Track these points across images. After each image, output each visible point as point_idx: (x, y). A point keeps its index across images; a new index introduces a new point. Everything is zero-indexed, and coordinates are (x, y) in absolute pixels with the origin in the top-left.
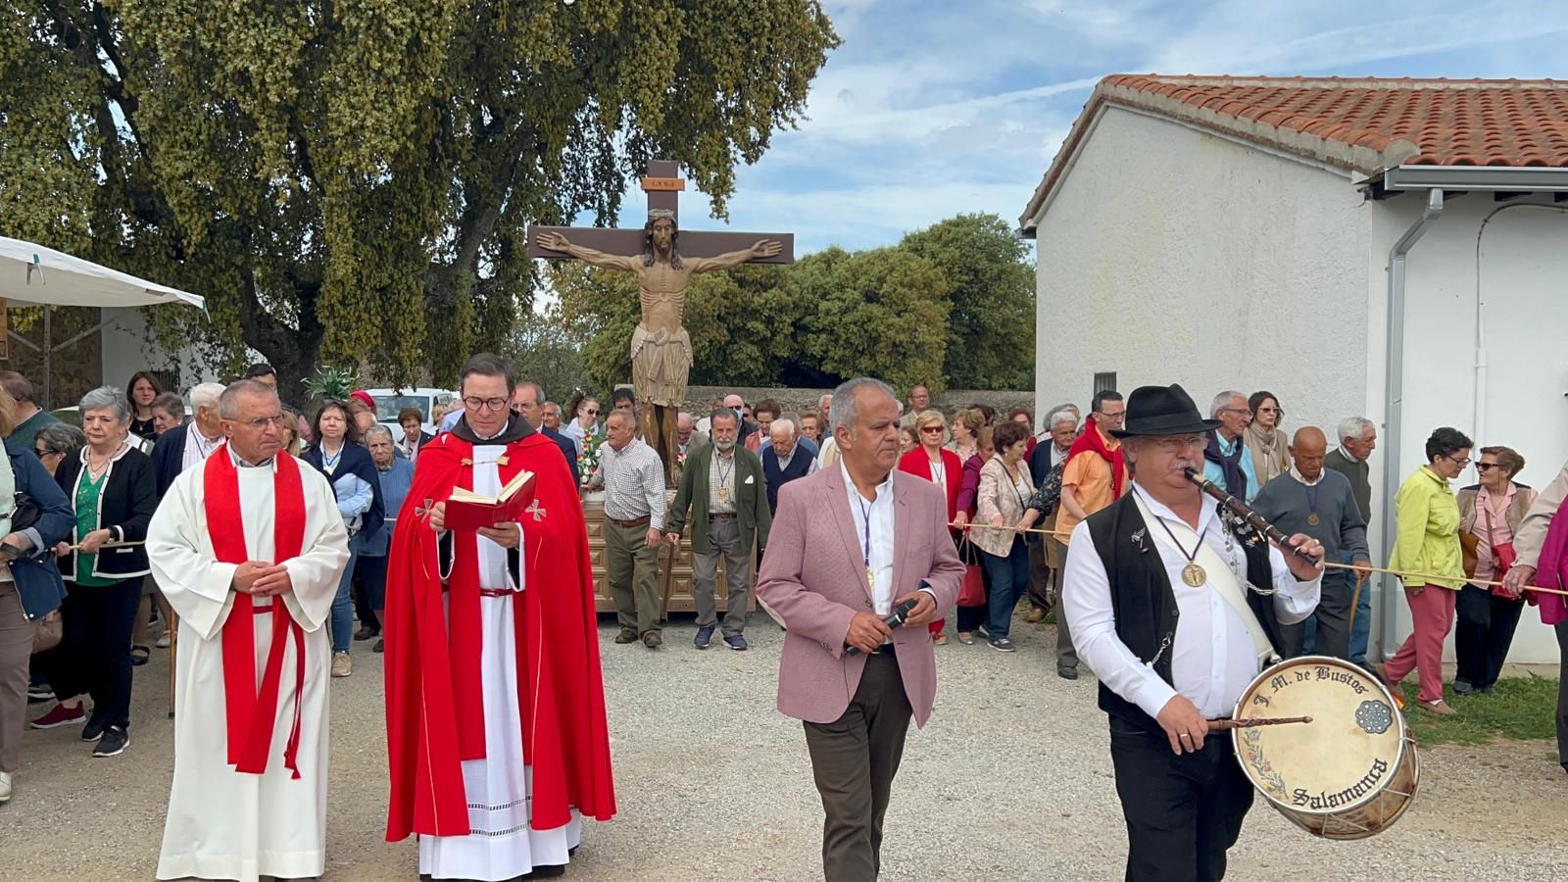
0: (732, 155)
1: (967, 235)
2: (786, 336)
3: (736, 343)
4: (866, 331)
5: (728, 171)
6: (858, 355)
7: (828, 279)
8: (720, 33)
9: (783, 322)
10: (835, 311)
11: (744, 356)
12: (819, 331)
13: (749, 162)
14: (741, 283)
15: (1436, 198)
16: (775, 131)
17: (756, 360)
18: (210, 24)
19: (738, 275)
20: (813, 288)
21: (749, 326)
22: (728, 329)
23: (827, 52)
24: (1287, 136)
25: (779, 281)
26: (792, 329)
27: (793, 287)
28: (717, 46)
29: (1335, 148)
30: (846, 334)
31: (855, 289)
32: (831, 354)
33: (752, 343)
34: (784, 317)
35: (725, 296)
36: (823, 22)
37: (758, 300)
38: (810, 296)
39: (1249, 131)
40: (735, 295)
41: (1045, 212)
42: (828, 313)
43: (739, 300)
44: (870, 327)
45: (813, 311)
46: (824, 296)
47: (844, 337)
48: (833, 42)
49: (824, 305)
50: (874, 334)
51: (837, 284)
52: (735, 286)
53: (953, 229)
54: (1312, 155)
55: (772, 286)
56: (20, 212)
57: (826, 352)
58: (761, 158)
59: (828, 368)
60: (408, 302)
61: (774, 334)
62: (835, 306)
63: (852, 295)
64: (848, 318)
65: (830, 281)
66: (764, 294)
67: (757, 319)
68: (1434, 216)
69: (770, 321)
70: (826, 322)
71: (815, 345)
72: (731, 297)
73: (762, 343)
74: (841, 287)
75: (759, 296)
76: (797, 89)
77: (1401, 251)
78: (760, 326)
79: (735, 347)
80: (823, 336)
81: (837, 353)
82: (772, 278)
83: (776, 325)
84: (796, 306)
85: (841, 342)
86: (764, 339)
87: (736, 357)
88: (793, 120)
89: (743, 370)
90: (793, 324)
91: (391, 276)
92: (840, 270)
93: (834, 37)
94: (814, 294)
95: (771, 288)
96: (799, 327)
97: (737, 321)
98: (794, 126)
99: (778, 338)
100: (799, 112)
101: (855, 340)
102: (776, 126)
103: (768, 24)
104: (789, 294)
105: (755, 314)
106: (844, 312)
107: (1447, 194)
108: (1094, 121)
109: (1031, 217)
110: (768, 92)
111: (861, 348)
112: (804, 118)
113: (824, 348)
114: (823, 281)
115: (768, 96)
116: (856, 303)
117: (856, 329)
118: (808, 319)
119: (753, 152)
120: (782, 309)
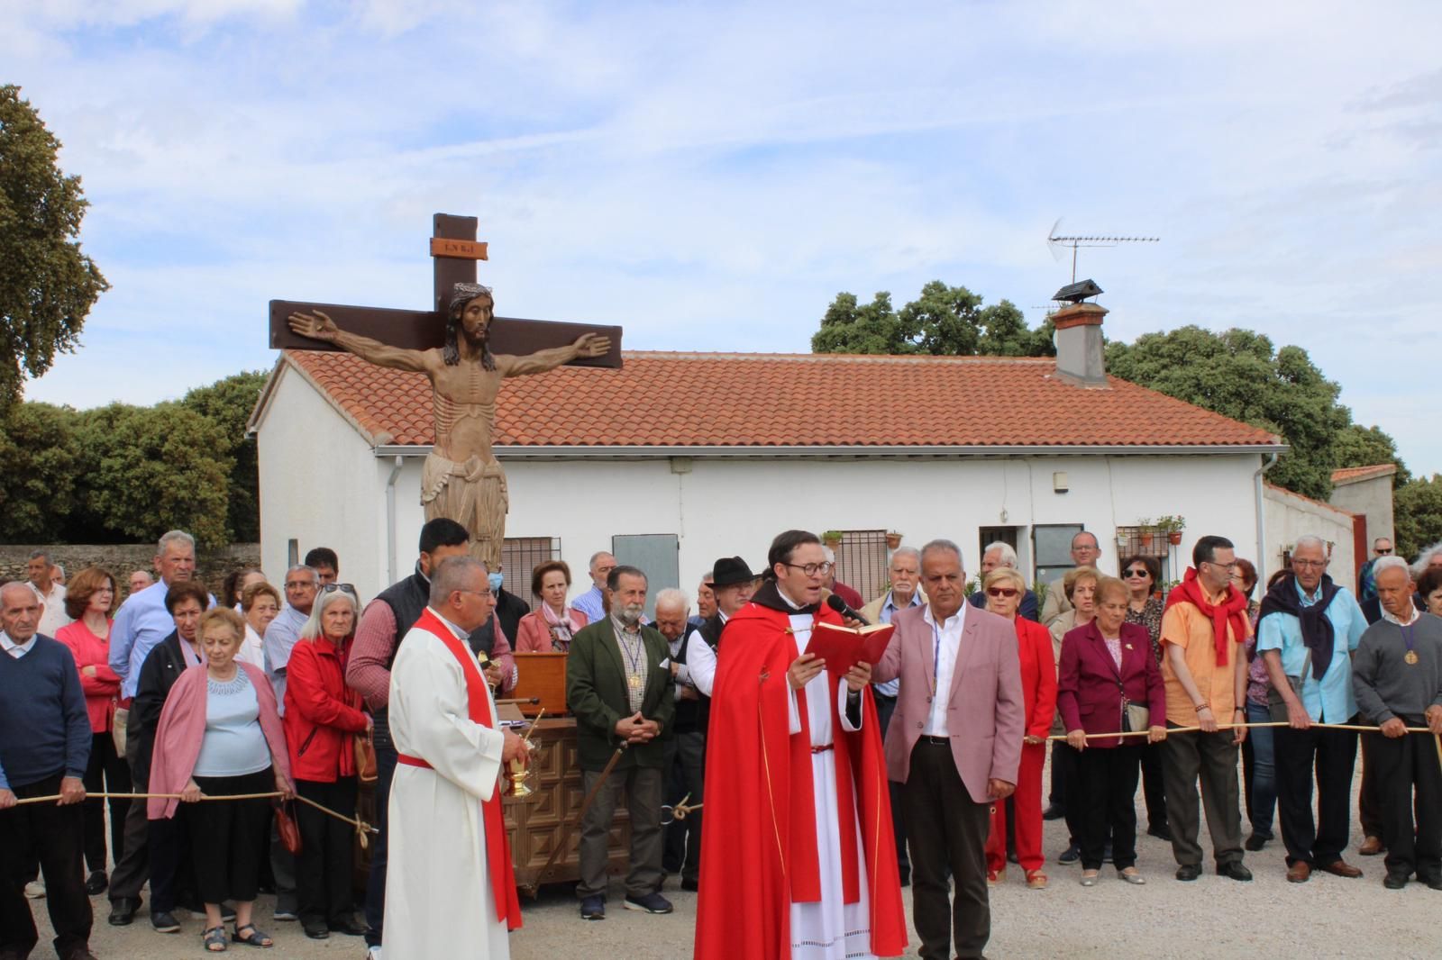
0: (21, 374)
1: (251, 392)
2: (67, 493)
3: (14, 501)
4: (149, 487)
5: (18, 386)
6: (142, 510)
7: (111, 437)
8: (15, 292)
9: (64, 479)
10: (116, 467)
11: (22, 515)
12: (100, 488)
13: (35, 376)
14: (20, 441)
15: (399, 460)
16: (57, 353)
17: (34, 518)
19: (16, 434)
20: (95, 446)
21: (29, 484)
22: (6, 488)
23: (98, 293)
24: (350, 419)
25: (60, 440)
26: (73, 486)
27: (74, 445)
28: (12, 300)
29: (362, 429)
30: (128, 489)
31: (137, 446)
32: (114, 510)
33: (32, 501)
34: (66, 475)
36: (93, 271)
37: (37, 459)
38: (92, 454)
39: (336, 406)
40: (13, 455)
41: (263, 421)
42: (110, 469)
43: (18, 460)
44: (154, 481)
45: (96, 468)
46: (106, 453)
47: (126, 492)
48: (103, 286)
49: (105, 462)
50: (157, 489)
51: (119, 441)
52: (12, 446)
53: (238, 386)
54: (356, 430)
55: (51, 445)
57: (109, 508)
58: (45, 373)
59: (111, 524)
61: (55, 491)
62: (117, 463)
63: (133, 452)
64: (130, 474)
65: (113, 437)
66: (44, 453)
67: (36, 478)
68: (399, 468)
69: (49, 480)
70: (108, 479)
71: (98, 502)
72: (9, 456)
73: (42, 500)
74: (123, 444)
75: (39, 454)
76: (74, 324)
77: (391, 483)
78: (40, 485)
79: (14, 505)
80: (106, 492)
81: (120, 509)
82: (52, 436)
83: (57, 482)
84: (77, 462)
85: (124, 498)
86: (45, 496)
87: (15, 515)
88: (71, 346)
89: (23, 528)
90: (74, 481)
92: (122, 428)
93: (104, 282)
94: (96, 451)
95: (51, 447)
96: (82, 484)
97: (16, 479)
98: (72, 352)
99: (59, 496)
100: (76, 341)
101: (138, 495)
102: (57, 350)
103: (51, 285)
104: (70, 451)
105: (34, 472)
106: (129, 467)
107: (404, 458)
108: (283, 372)
109: (254, 424)
110: (51, 330)
111: (144, 504)
112: (80, 345)
113: (107, 504)
114: (103, 438)
115: (51, 332)
116: (138, 460)
117: (137, 483)
118: (90, 475)
119: (38, 368)
120: (63, 466)
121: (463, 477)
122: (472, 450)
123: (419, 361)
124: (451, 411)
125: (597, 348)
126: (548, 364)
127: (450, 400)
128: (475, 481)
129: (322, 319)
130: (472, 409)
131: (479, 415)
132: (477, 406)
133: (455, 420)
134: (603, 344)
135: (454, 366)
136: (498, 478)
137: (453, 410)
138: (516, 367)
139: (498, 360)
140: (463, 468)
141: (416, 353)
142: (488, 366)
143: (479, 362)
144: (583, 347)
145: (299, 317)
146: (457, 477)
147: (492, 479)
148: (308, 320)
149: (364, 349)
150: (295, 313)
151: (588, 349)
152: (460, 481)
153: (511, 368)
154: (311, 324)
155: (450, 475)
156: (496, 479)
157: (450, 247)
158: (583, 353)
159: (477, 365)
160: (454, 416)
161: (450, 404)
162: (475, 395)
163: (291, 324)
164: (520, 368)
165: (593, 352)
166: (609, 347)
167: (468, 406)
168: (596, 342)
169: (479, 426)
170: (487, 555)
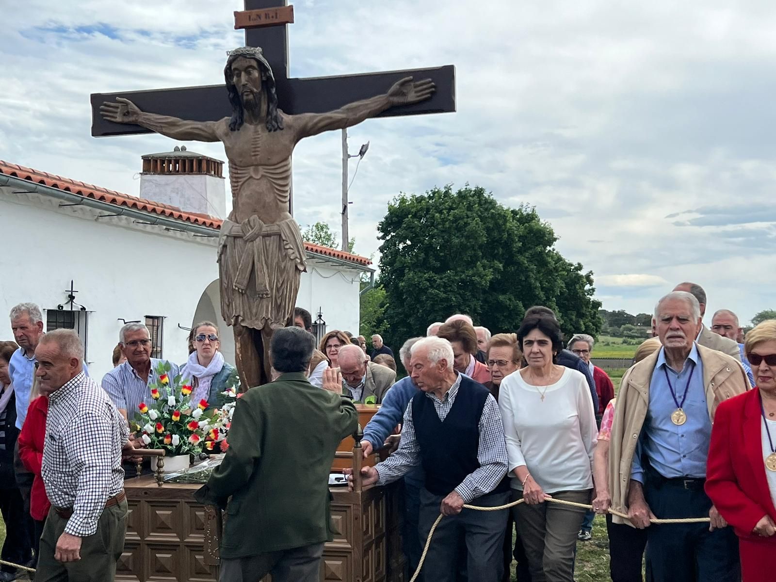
121: (241, 237)
122: (255, 211)
123: (210, 131)
124: (237, 176)
125: (416, 92)
126: (351, 116)
127: (235, 165)
128: (252, 240)
129: (127, 104)
130: (256, 171)
131: (263, 176)
132: (260, 168)
133: (240, 184)
134: (425, 87)
135: (236, 131)
136: (280, 235)
137: (237, 173)
138: (310, 124)
139: (290, 119)
140: (240, 228)
143: (263, 125)
144: (397, 94)
145: (109, 106)
146: (235, 237)
147: (272, 237)
148: (117, 108)
149: (161, 127)
150: (105, 102)
151: (404, 94)
152: (239, 242)
153: (306, 125)
154: (119, 110)
155: (228, 236)
156: (276, 238)
157: (253, 17)
158: (396, 100)
159: (261, 126)
160: (239, 180)
161: (236, 169)
162: (259, 156)
163: (101, 113)
164: (316, 124)
165: (412, 97)
166: (433, 89)
167: (252, 168)
168: (416, 87)
169: (264, 186)
170: (267, 312)
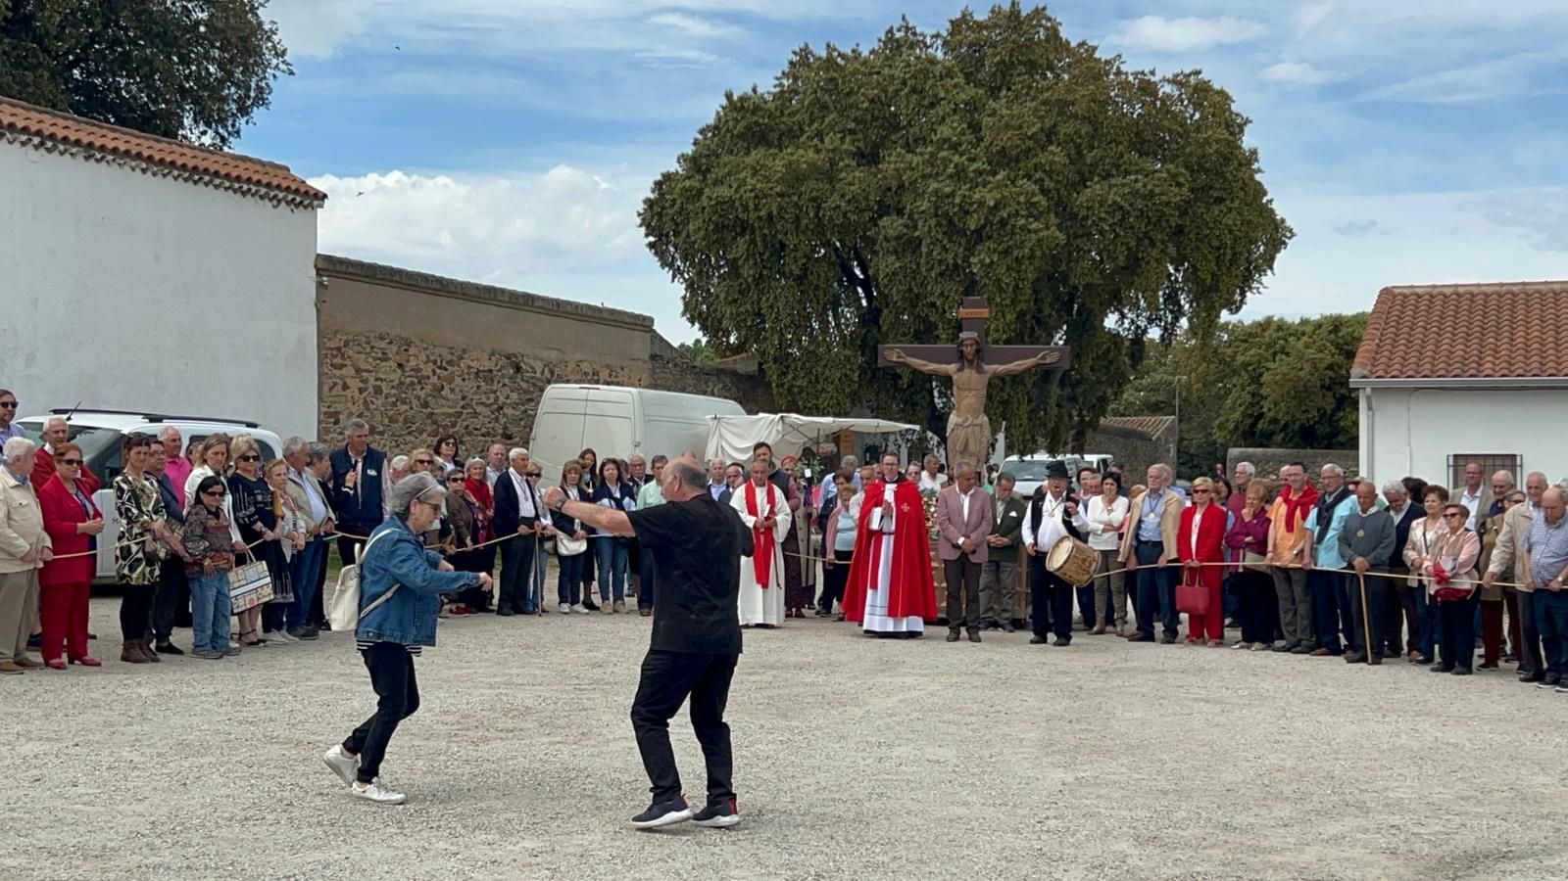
18: (918, 281)
35: (1330, 367)
56: (827, 372)
60: (1018, 409)
77: (1370, 408)
91: (1009, 395)
121: (962, 425)
122: (969, 412)
123: (945, 370)
125: (1052, 359)
127: (959, 388)
128: (968, 427)
129: (899, 353)
131: (974, 395)
133: (961, 398)
135: (961, 372)
137: (960, 393)
138: (997, 371)
139: (986, 367)
141: (944, 366)
142: (980, 370)
144: (1043, 358)
147: (977, 426)
151: (1045, 359)
152: (960, 427)
153: (993, 372)
154: (894, 355)
156: (979, 426)
159: (974, 371)
164: (1000, 371)
165: (1048, 361)
166: (1058, 358)
169: (974, 400)
